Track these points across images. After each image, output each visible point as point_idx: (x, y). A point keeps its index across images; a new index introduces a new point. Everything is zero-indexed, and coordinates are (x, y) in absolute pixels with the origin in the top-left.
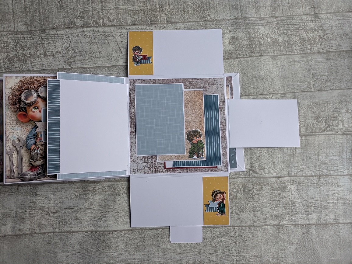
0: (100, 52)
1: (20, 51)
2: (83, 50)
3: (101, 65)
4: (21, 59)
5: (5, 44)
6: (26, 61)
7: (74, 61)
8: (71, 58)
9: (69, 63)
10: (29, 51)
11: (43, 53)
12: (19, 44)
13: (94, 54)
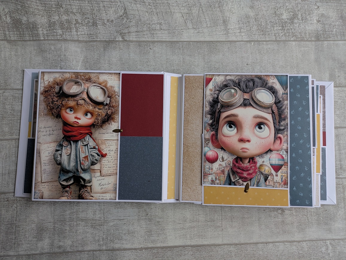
0: (160, 24)
1: (64, 16)
2: (140, 19)
3: (161, 40)
4: (65, 26)
5: (47, 8)
6: (70, 29)
7: (129, 33)
8: (126, 28)
9: (123, 35)
10: (74, 18)
11: (91, 21)
12: (63, 8)
13: (154, 26)
